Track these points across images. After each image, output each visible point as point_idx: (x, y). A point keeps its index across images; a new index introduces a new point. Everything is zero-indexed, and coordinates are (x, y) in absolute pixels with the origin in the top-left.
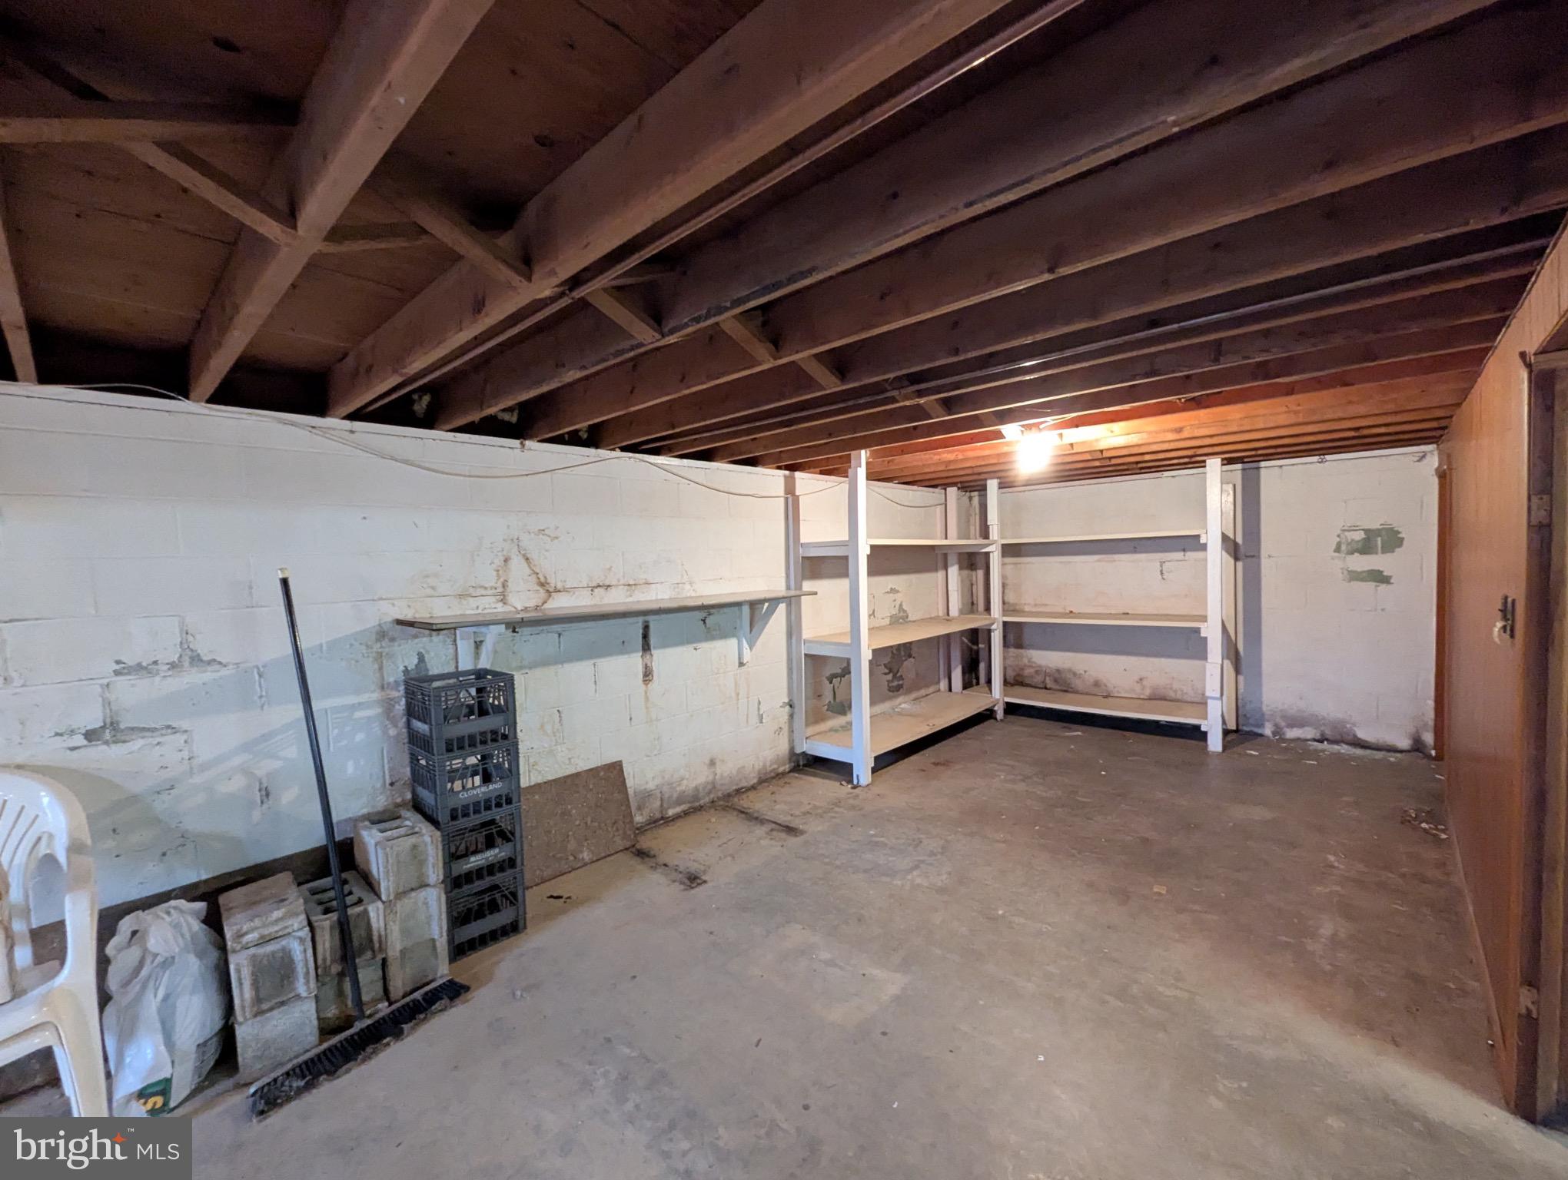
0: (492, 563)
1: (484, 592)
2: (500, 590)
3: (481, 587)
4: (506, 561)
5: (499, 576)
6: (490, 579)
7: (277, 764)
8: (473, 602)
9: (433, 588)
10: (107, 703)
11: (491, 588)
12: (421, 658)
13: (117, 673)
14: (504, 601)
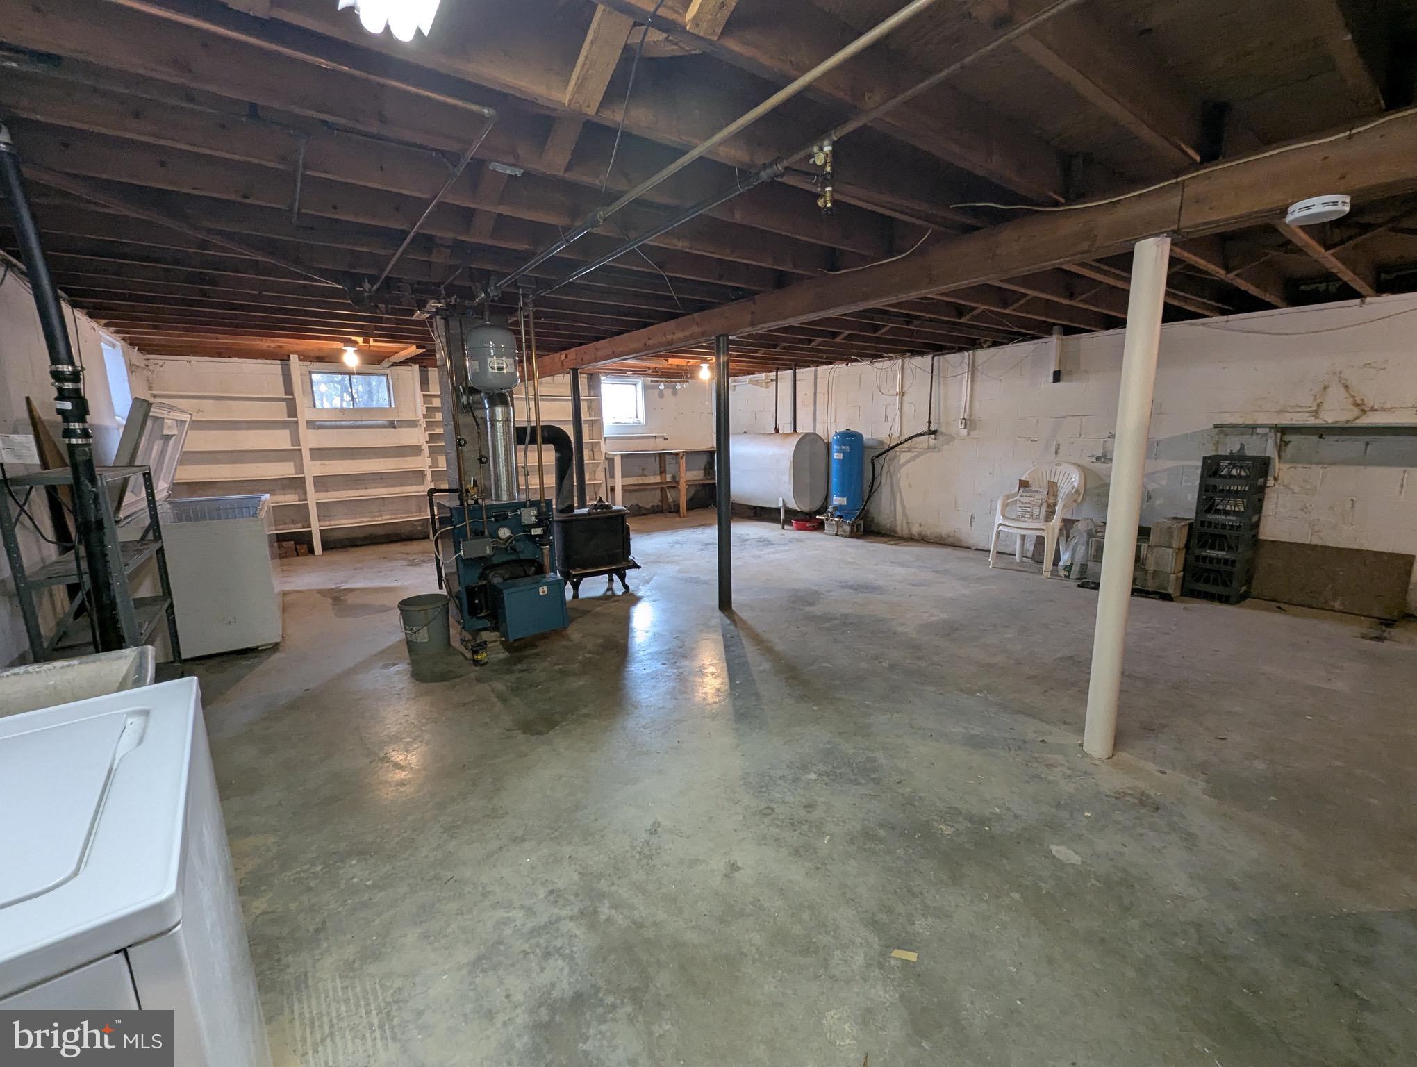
0: (1311, 390)
1: (1299, 410)
2: (1315, 408)
3: (1297, 406)
4: (1325, 388)
5: (1315, 400)
6: (1308, 401)
7: (1157, 486)
8: (1288, 416)
9: (1260, 406)
10: (1104, 448)
11: (1307, 407)
12: (1242, 447)
13: (1109, 437)
14: (1316, 416)
